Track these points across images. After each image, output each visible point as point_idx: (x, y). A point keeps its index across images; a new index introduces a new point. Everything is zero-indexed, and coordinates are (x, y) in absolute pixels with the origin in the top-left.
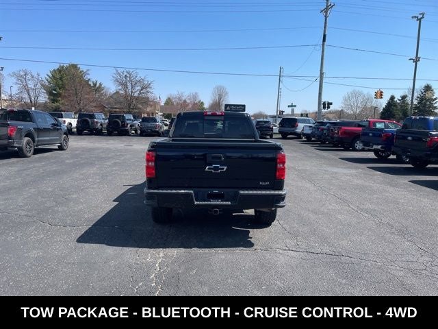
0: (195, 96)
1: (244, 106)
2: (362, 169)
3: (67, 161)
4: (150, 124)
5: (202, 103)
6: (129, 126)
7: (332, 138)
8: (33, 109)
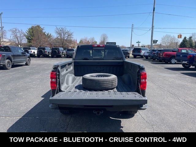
0: (93, 39)
1: (115, 43)
2: (178, 74)
3: (27, 71)
4: (71, 52)
5: (96, 42)
6: (61, 53)
7: (160, 58)
8: (19, 46)
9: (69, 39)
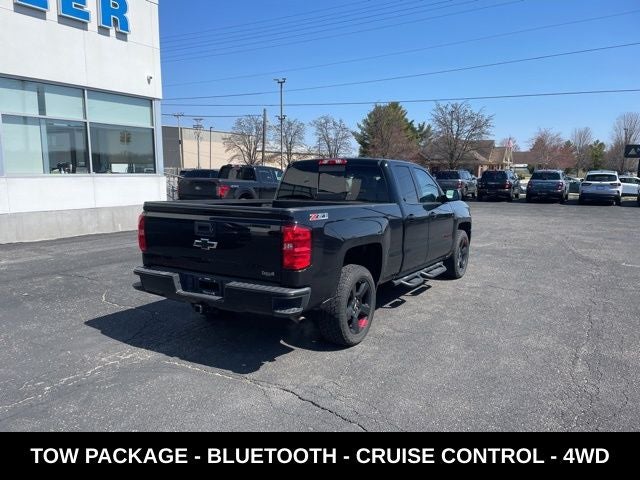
5: (601, 145)
9: (474, 139)
